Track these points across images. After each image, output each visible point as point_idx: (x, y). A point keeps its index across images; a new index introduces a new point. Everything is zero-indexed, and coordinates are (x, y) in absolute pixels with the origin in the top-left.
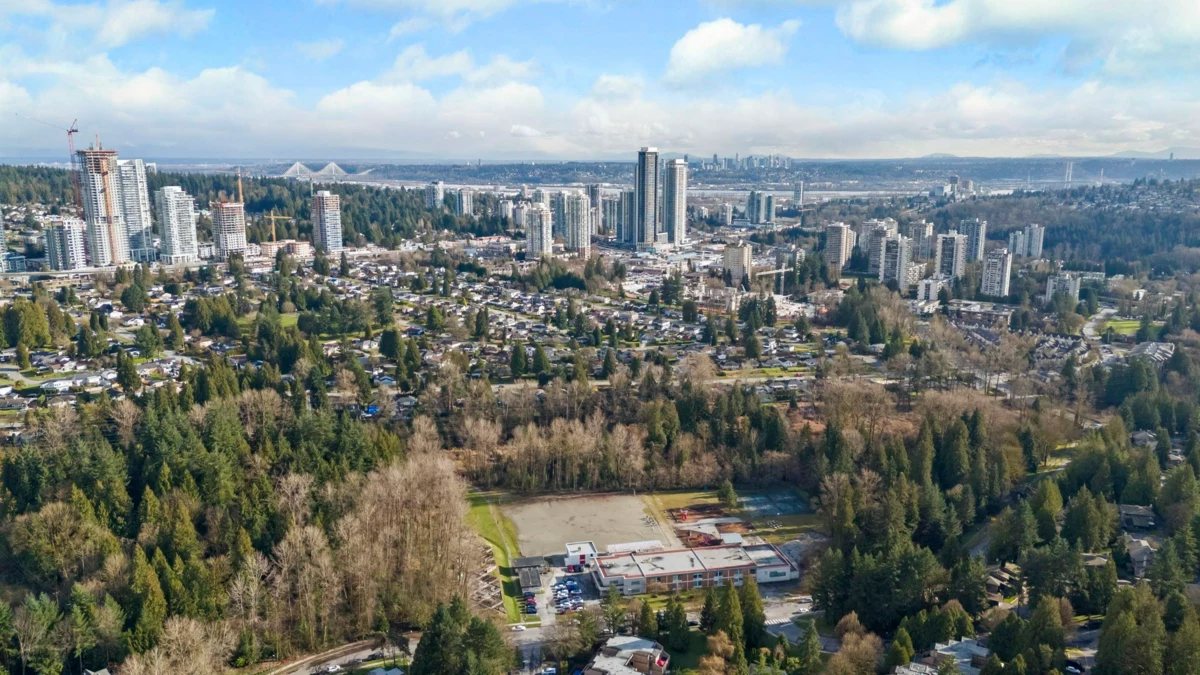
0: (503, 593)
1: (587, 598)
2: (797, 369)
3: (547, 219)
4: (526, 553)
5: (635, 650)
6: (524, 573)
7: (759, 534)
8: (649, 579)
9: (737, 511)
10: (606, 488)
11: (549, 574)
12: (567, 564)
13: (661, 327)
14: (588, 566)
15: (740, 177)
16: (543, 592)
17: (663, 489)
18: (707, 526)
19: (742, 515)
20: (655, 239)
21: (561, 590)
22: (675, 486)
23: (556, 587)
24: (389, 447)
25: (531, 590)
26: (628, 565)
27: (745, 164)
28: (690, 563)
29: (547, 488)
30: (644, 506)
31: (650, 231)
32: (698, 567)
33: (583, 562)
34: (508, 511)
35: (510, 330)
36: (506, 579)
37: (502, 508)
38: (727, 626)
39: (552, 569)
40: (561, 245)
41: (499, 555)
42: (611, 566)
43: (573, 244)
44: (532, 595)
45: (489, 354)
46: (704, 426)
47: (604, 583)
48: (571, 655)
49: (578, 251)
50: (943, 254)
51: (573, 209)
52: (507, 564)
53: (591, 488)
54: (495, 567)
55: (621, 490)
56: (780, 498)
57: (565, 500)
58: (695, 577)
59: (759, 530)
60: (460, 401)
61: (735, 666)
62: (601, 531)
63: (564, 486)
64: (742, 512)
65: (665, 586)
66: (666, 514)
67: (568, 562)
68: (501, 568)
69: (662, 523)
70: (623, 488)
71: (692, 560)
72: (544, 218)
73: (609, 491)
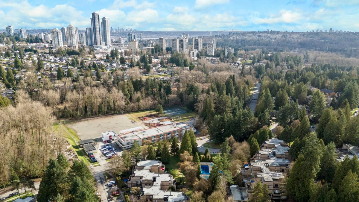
0: (77, 155)
1: (118, 151)
2: (164, 75)
3: (60, 34)
4: (83, 139)
5: (151, 166)
6: (85, 146)
7: (175, 121)
8: (143, 139)
9: (164, 115)
10: (111, 113)
11: (96, 145)
12: (104, 140)
13: (113, 65)
14: (113, 140)
15: (121, 34)
16: (96, 152)
17: (134, 112)
18: (155, 121)
19: (166, 116)
20: (101, 44)
21: (105, 150)
22: (138, 110)
23: (102, 149)
24: (5, 103)
25: (91, 152)
26: (132, 136)
27: (121, 30)
28: (157, 132)
29: (85, 116)
30: (128, 117)
31: (98, 42)
32: (161, 133)
33: (111, 139)
34: (69, 126)
35: (53, 68)
36: (77, 150)
37: (66, 125)
38: (186, 148)
39: (97, 143)
40: (66, 45)
41: (70, 141)
42: (125, 137)
43: (71, 45)
44: (92, 154)
45: (45, 75)
46: (143, 89)
47: (124, 144)
48: (121, 173)
49: (73, 47)
50: (195, 44)
51: (70, 31)
52: (76, 144)
53: (104, 114)
54: (70, 146)
55: (117, 113)
56: (176, 110)
57: (95, 119)
58: (161, 136)
59: (175, 120)
60: (36, 90)
61: (196, 163)
62: (114, 127)
63: (92, 115)
64: (166, 115)
65: (150, 141)
66: (138, 119)
67: (104, 139)
68: (73, 146)
69: (137, 122)
70: (117, 112)
71: (157, 131)
72: (59, 34)
73: (112, 114)
